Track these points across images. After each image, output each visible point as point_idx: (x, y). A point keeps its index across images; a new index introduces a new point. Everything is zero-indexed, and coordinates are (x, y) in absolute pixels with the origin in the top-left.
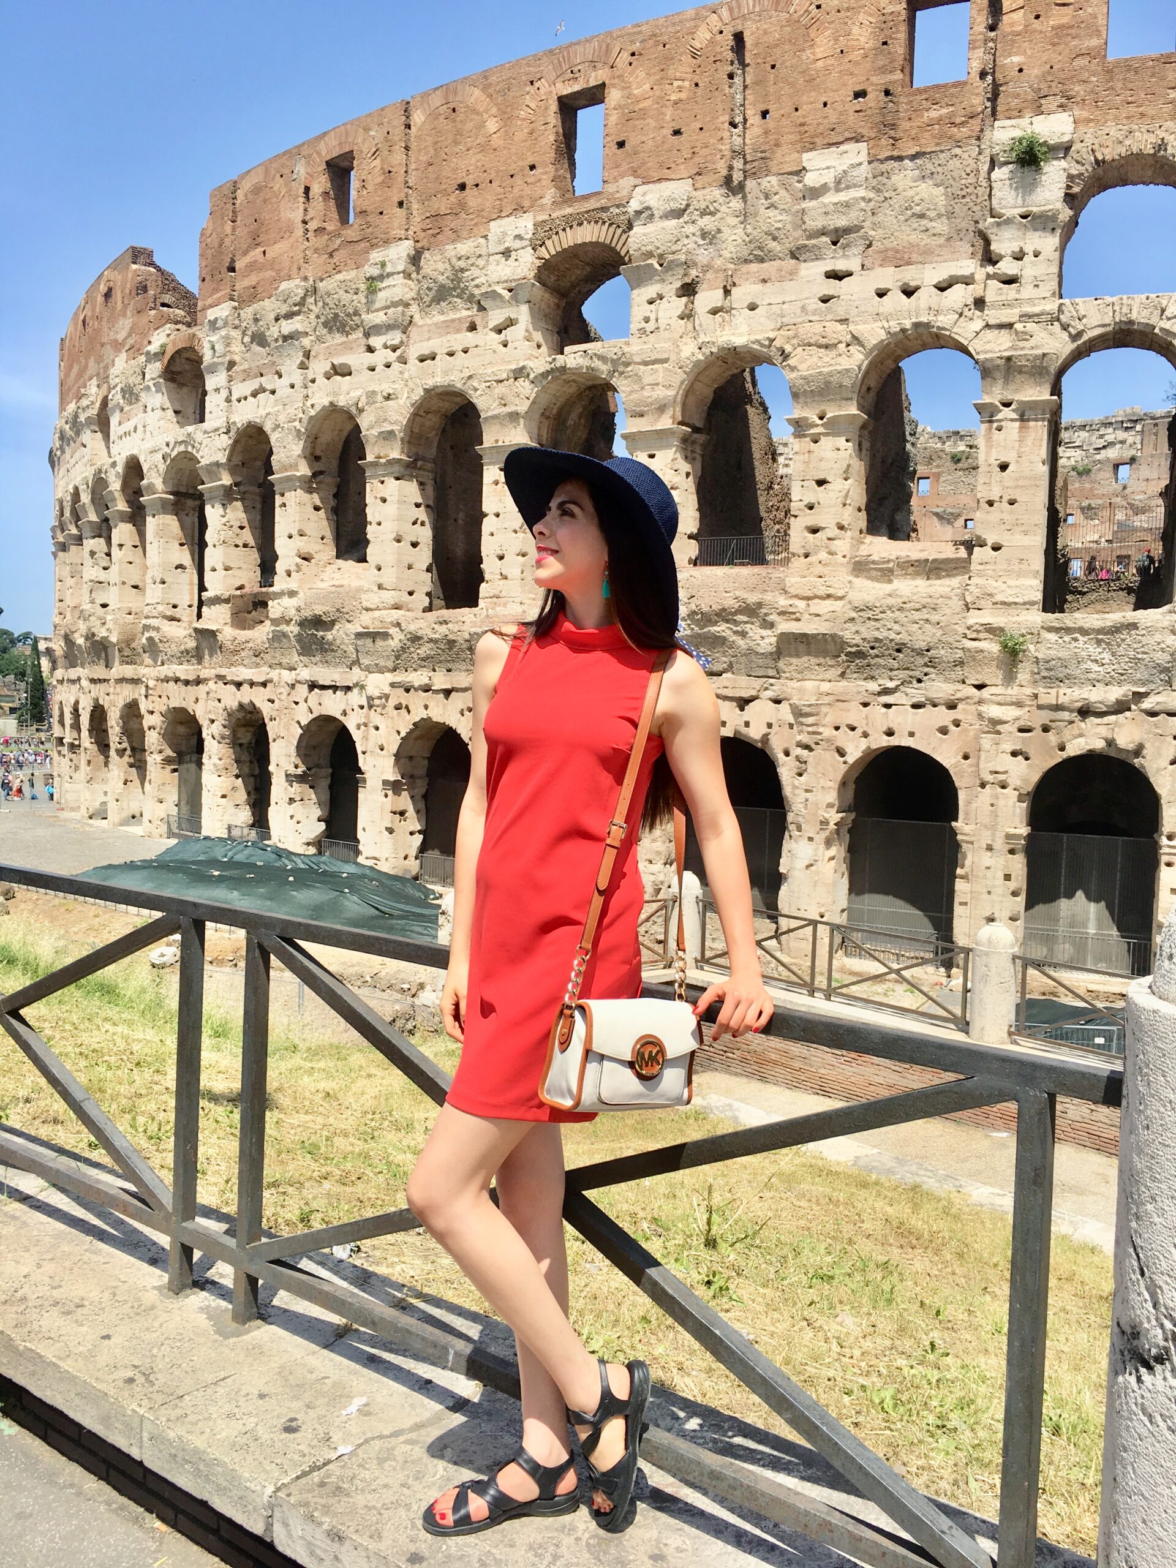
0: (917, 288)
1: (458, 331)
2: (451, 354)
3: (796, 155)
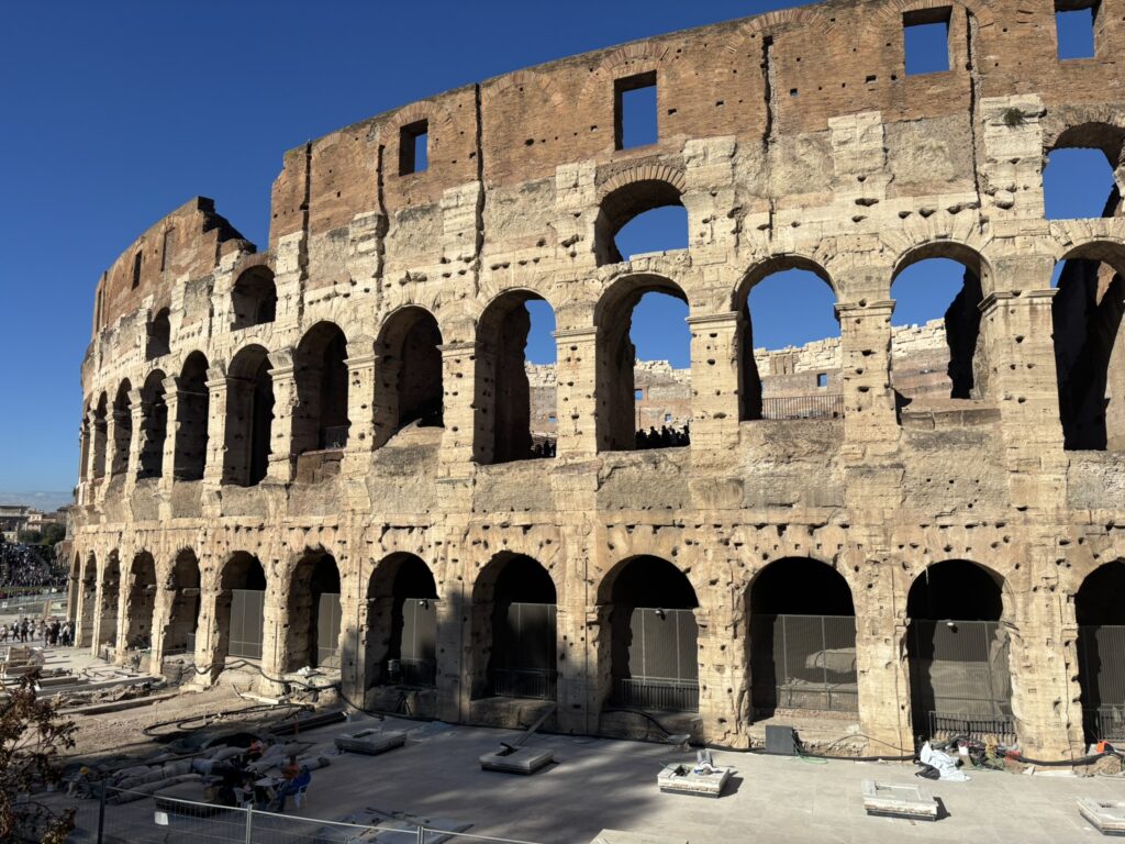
0: (932, 212)
1: (530, 246)
2: (523, 263)
3: (822, 120)
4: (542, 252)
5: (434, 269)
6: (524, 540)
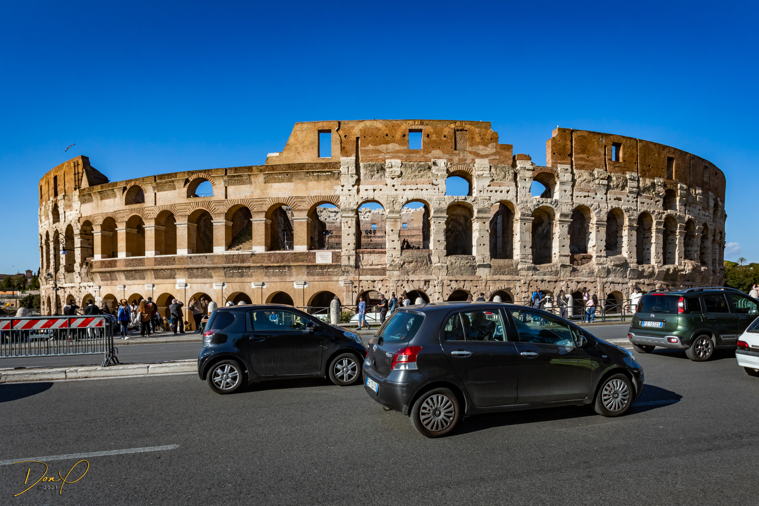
5: (624, 197)
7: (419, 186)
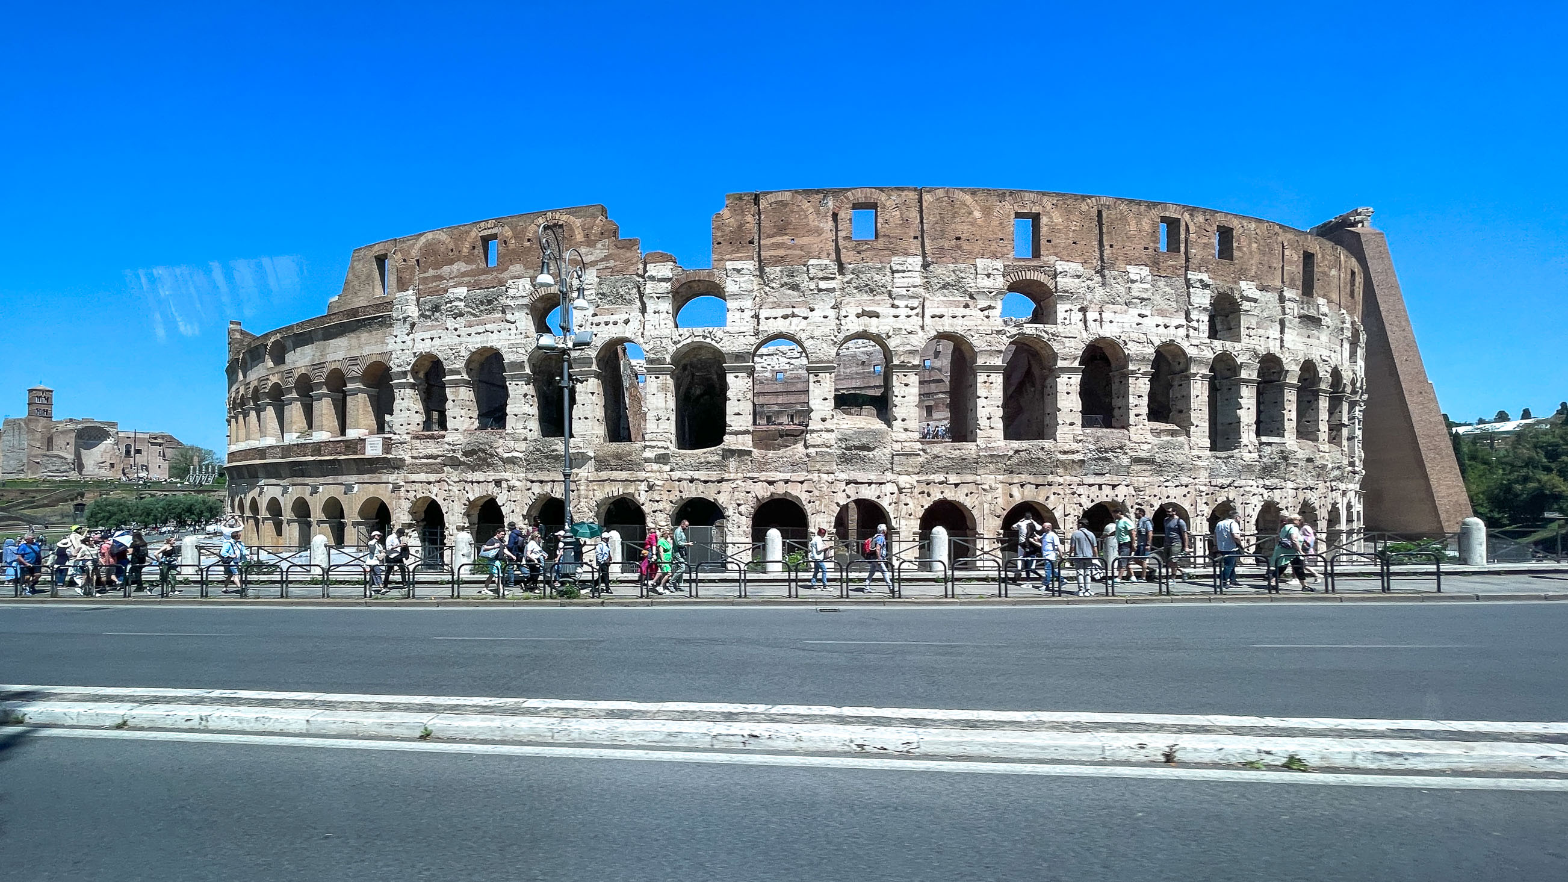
0: (1168, 326)
1: (959, 307)
2: (953, 317)
3: (1125, 266)
4: (967, 311)
5: (884, 309)
6: (956, 492)
7: (489, 327)
